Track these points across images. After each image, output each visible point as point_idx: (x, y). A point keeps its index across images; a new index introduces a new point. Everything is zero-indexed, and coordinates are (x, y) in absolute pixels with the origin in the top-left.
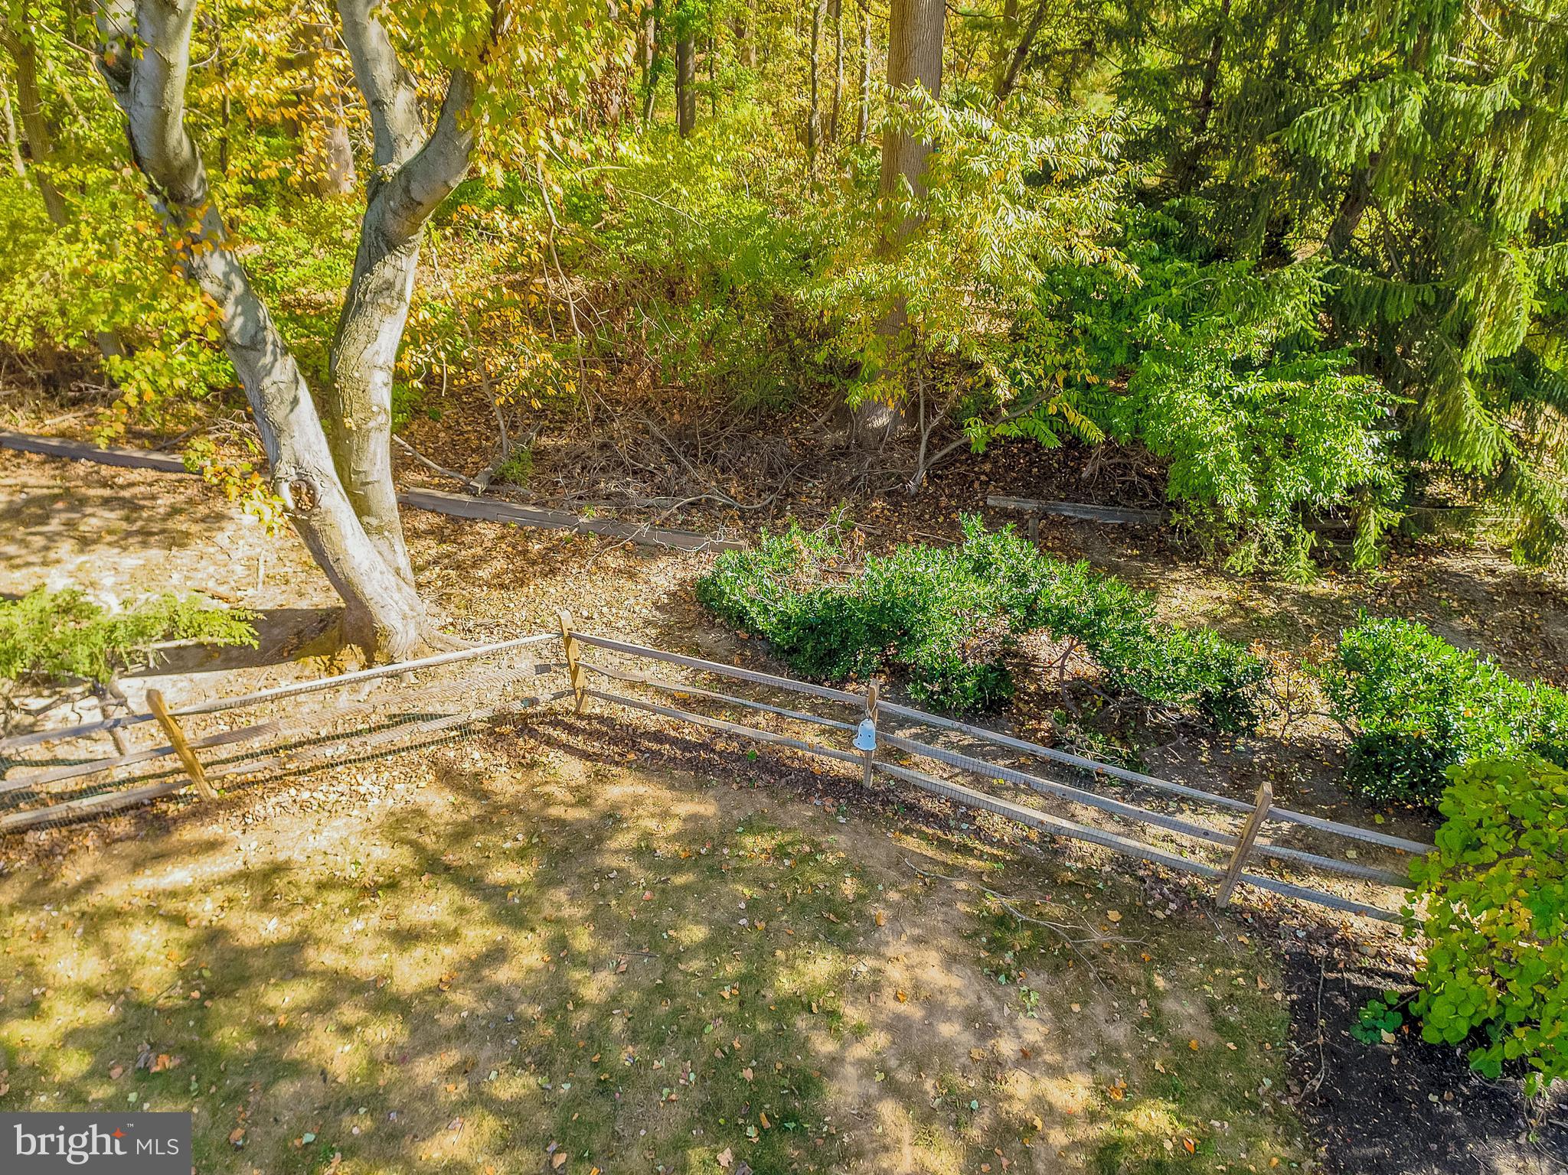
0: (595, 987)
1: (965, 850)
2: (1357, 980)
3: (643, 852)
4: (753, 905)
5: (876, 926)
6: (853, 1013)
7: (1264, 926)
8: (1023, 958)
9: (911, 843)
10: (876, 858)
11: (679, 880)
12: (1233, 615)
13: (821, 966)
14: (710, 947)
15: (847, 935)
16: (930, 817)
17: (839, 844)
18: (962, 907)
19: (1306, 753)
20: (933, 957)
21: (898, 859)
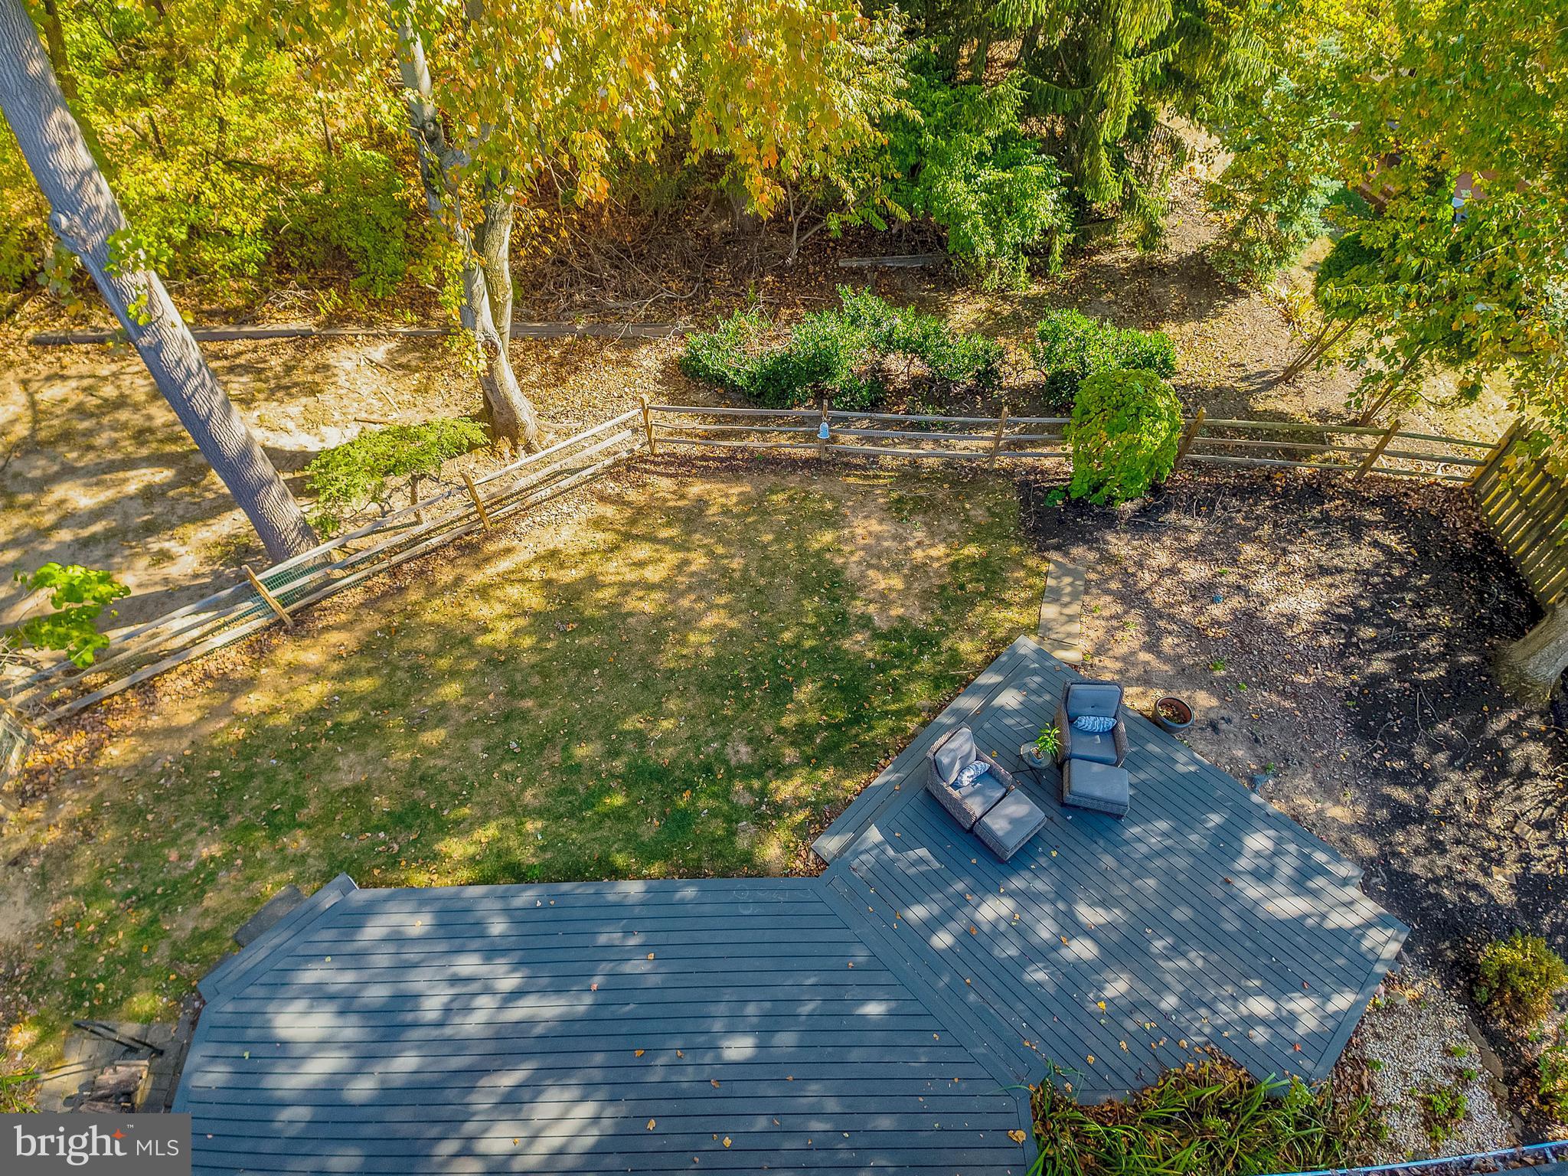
0: (736, 564)
1: (876, 477)
2: (1047, 485)
3: (726, 512)
4: (788, 522)
5: (846, 516)
6: (847, 549)
7: (1008, 474)
8: (911, 512)
9: (851, 480)
10: (837, 491)
11: (750, 520)
12: (988, 319)
13: (828, 537)
14: (776, 540)
15: (835, 523)
16: (856, 467)
17: (817, 488)
18: (881, 500)
19: (1025, 391)
20: (874, 521)
21: (848, 488)
